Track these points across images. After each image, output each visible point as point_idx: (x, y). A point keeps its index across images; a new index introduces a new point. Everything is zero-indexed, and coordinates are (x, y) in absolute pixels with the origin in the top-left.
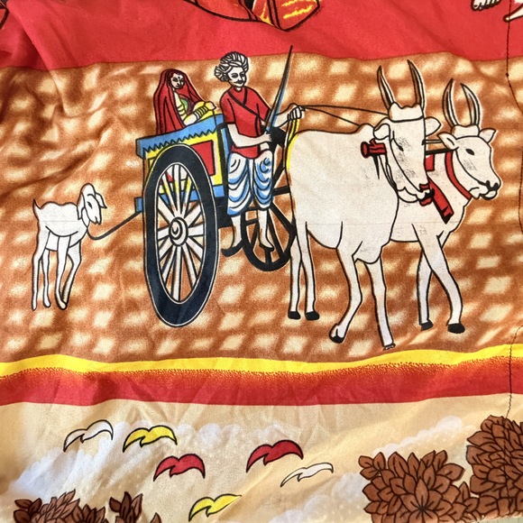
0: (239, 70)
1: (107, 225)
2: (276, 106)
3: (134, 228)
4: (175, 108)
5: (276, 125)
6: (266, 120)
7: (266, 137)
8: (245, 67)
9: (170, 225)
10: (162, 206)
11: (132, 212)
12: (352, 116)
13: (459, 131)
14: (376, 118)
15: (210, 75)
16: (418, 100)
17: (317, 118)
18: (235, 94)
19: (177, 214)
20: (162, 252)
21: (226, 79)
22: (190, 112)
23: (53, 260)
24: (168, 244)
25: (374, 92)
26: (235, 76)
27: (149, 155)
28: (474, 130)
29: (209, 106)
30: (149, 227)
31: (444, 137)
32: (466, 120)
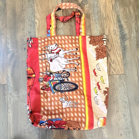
0: (41, 79)
1: (65, 97)
2: (46, 74)
3: (65, 93)
4: (48, 88)
5: (49, 74)
6: (48, 75)
7: (51, 75)
8: (40, 78)
9: (65, 88)
10: (62, 89)
11: (63, 93)
12: (47, 63)
13: (49, 49)
14: (47, 60)
15: (42, 83)
16: (44, 55)
17: (48, 68)
18: (45, 80)
19: (63, 87)
20: (69, 89)
21: (42, 81)
22: (48, 86)
23: (71, 105)
24: (67, 88)
25: (44, 61)
26: (42, 80)
27: (55, 92)
28: (48, 47)
29: (47, 83)
30: (65, 91)
31: (49, 51)
32: (47, 48)
